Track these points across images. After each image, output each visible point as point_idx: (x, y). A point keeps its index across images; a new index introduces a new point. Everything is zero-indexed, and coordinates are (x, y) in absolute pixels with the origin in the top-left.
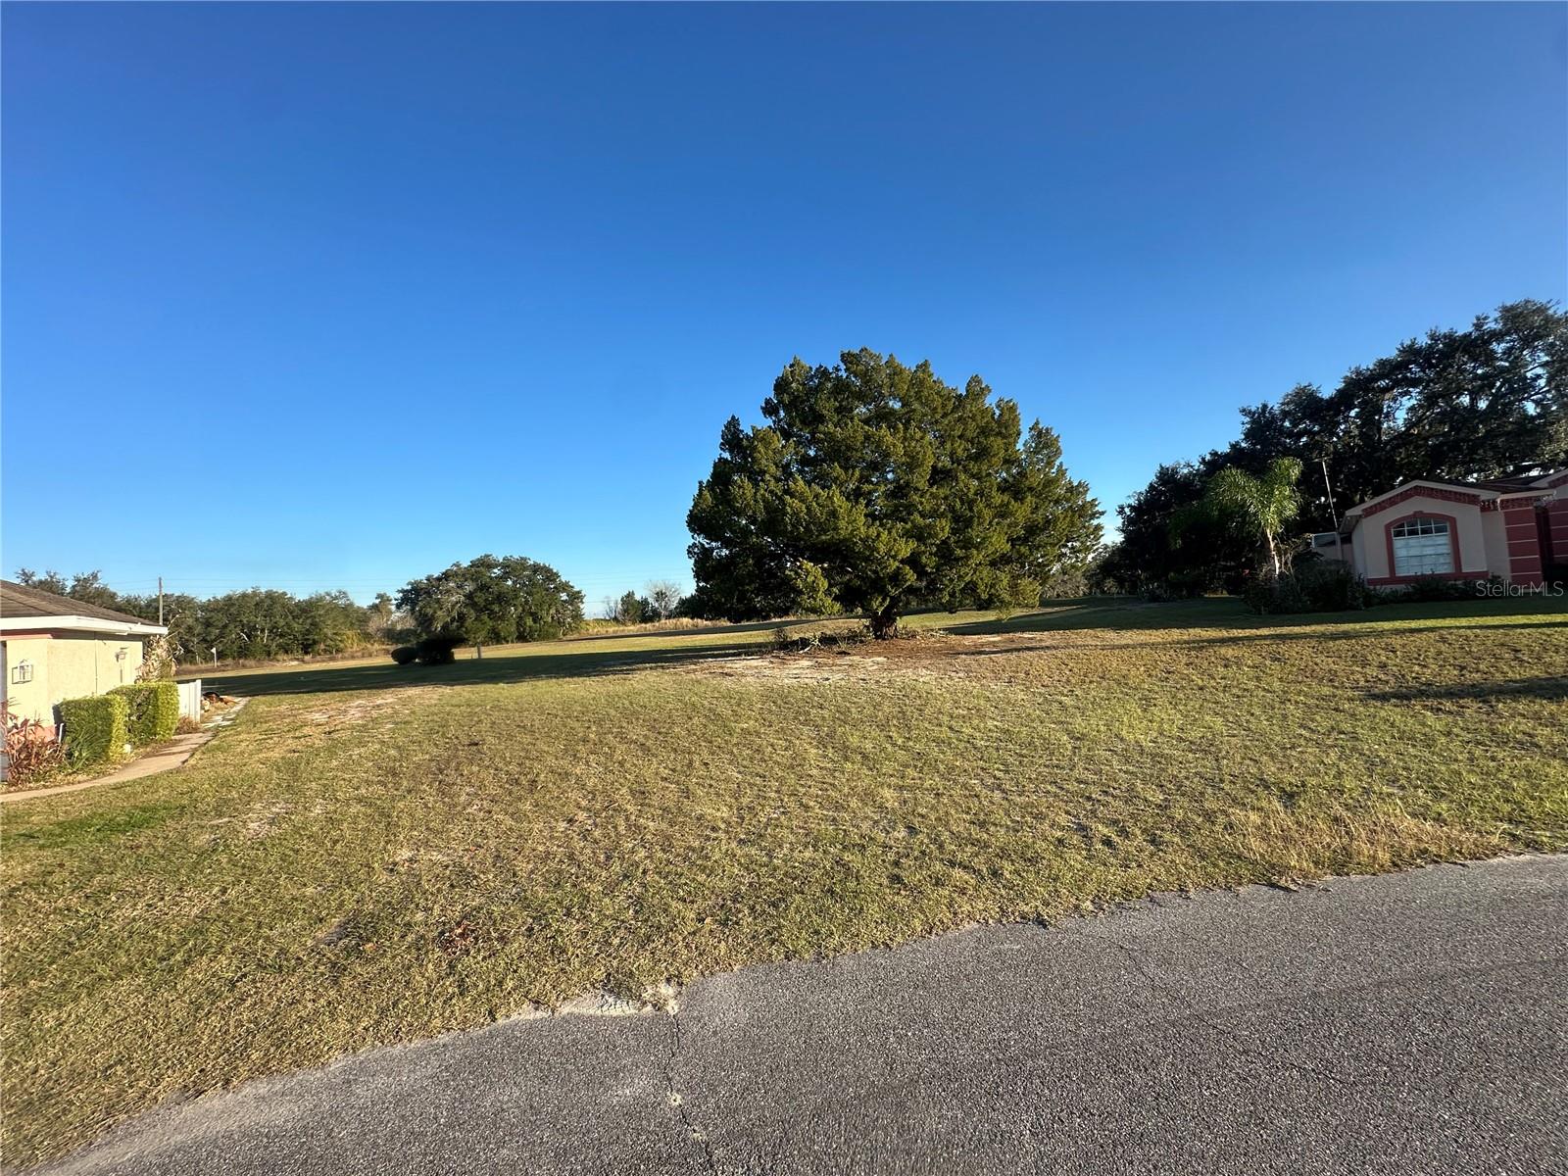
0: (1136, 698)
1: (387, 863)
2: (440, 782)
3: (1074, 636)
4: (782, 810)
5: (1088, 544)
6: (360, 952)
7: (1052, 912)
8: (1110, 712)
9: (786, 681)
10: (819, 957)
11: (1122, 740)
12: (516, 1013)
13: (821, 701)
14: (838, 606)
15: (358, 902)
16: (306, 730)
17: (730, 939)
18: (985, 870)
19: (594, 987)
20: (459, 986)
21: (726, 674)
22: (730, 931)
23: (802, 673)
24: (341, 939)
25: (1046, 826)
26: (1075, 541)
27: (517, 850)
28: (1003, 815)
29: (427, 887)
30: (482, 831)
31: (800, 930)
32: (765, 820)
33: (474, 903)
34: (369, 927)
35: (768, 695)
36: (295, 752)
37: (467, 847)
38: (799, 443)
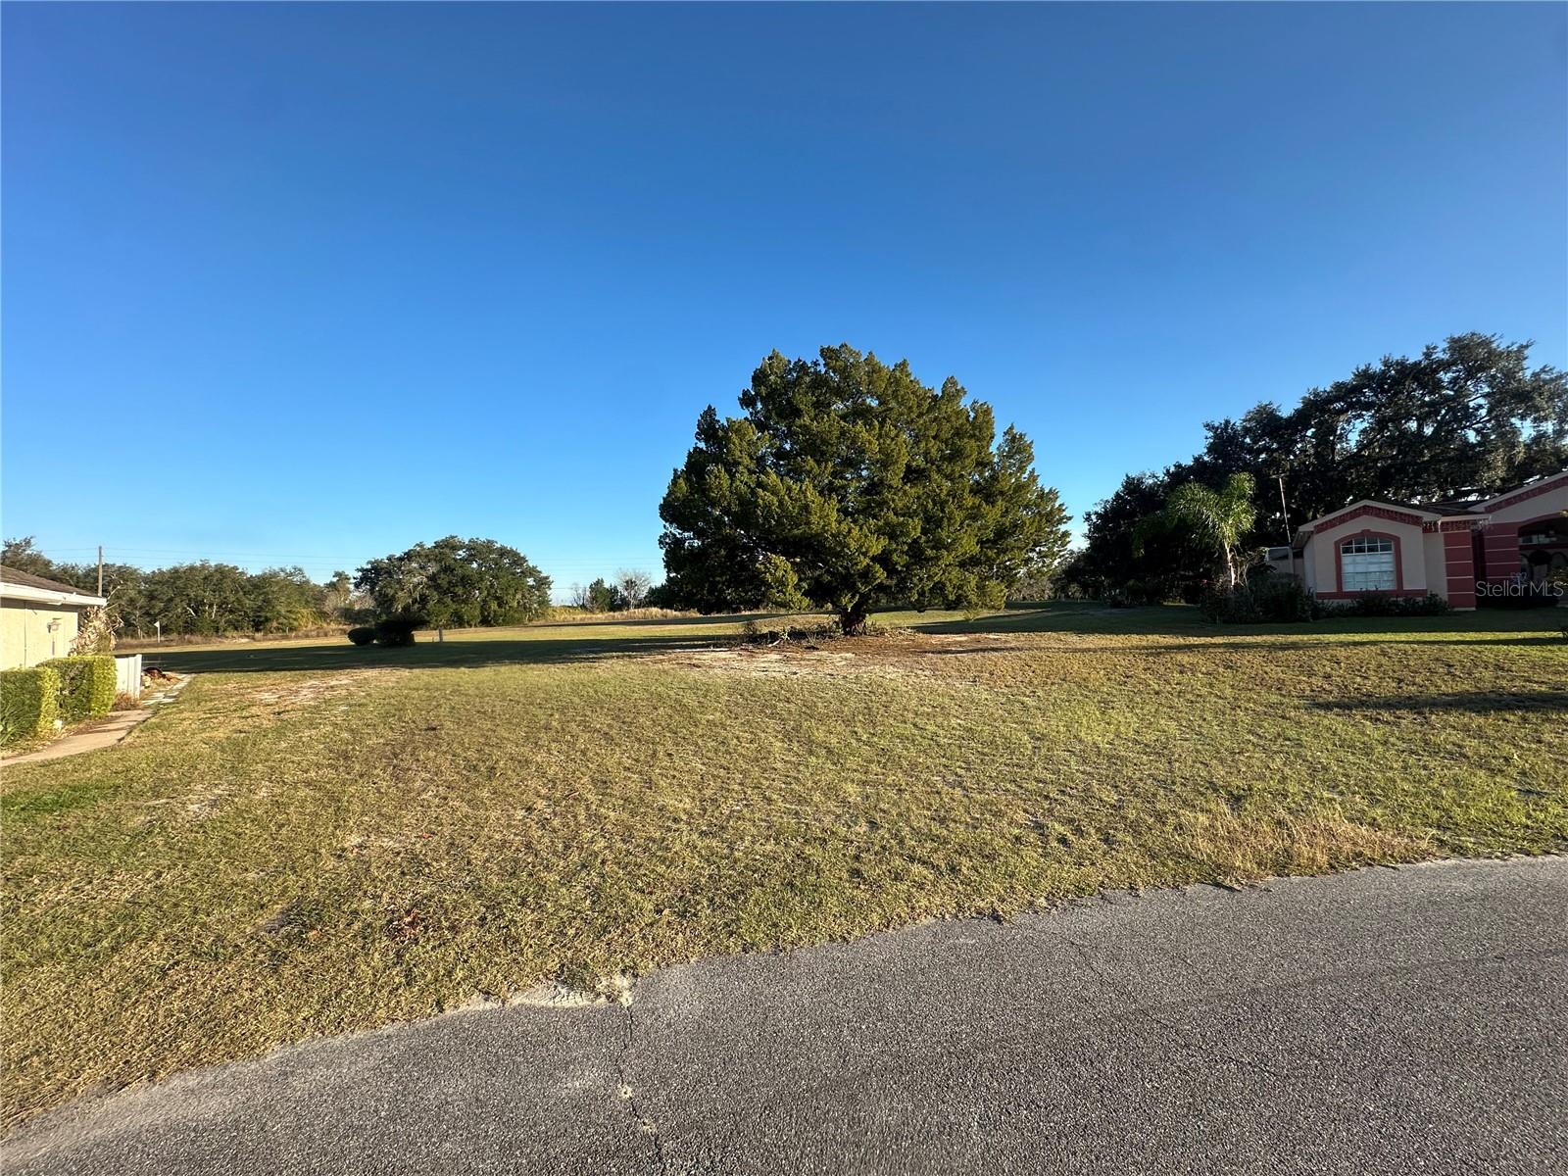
0: (1095, 700)
1: (335, 849)
2: (394, 767)
3: (1037, 639)
4: (745, 802)
5: (1055, 549)
6: (303, 940)
7: (1007, 908)
8: (1070, 714)
9: (754, 674)
10: (777, 949)
11: (1080, 741)
12: (465, 1004)
13: (788, 695)
14: (806, 601)
15: (302, 888)
16: (254, 710)
17: (688, 930)
18: (943, 865)
19: (547, 978)
20: (406, 976)
21: (694, 665)
22: (688, 923)
23: (770, 667)
24: (282, 926)
25: (1005, 822)
26: (1042, 546)
27: (472, 837)
28: (963, 812)
29: (376, 874)
30: (436, 818)
31: (758, 923)
32: (728, 812)
33: (425, 891)
34: (313, 914)
35: (735, 688)
36: (241, 732)
37: (420, 834)
38: (775, 436)
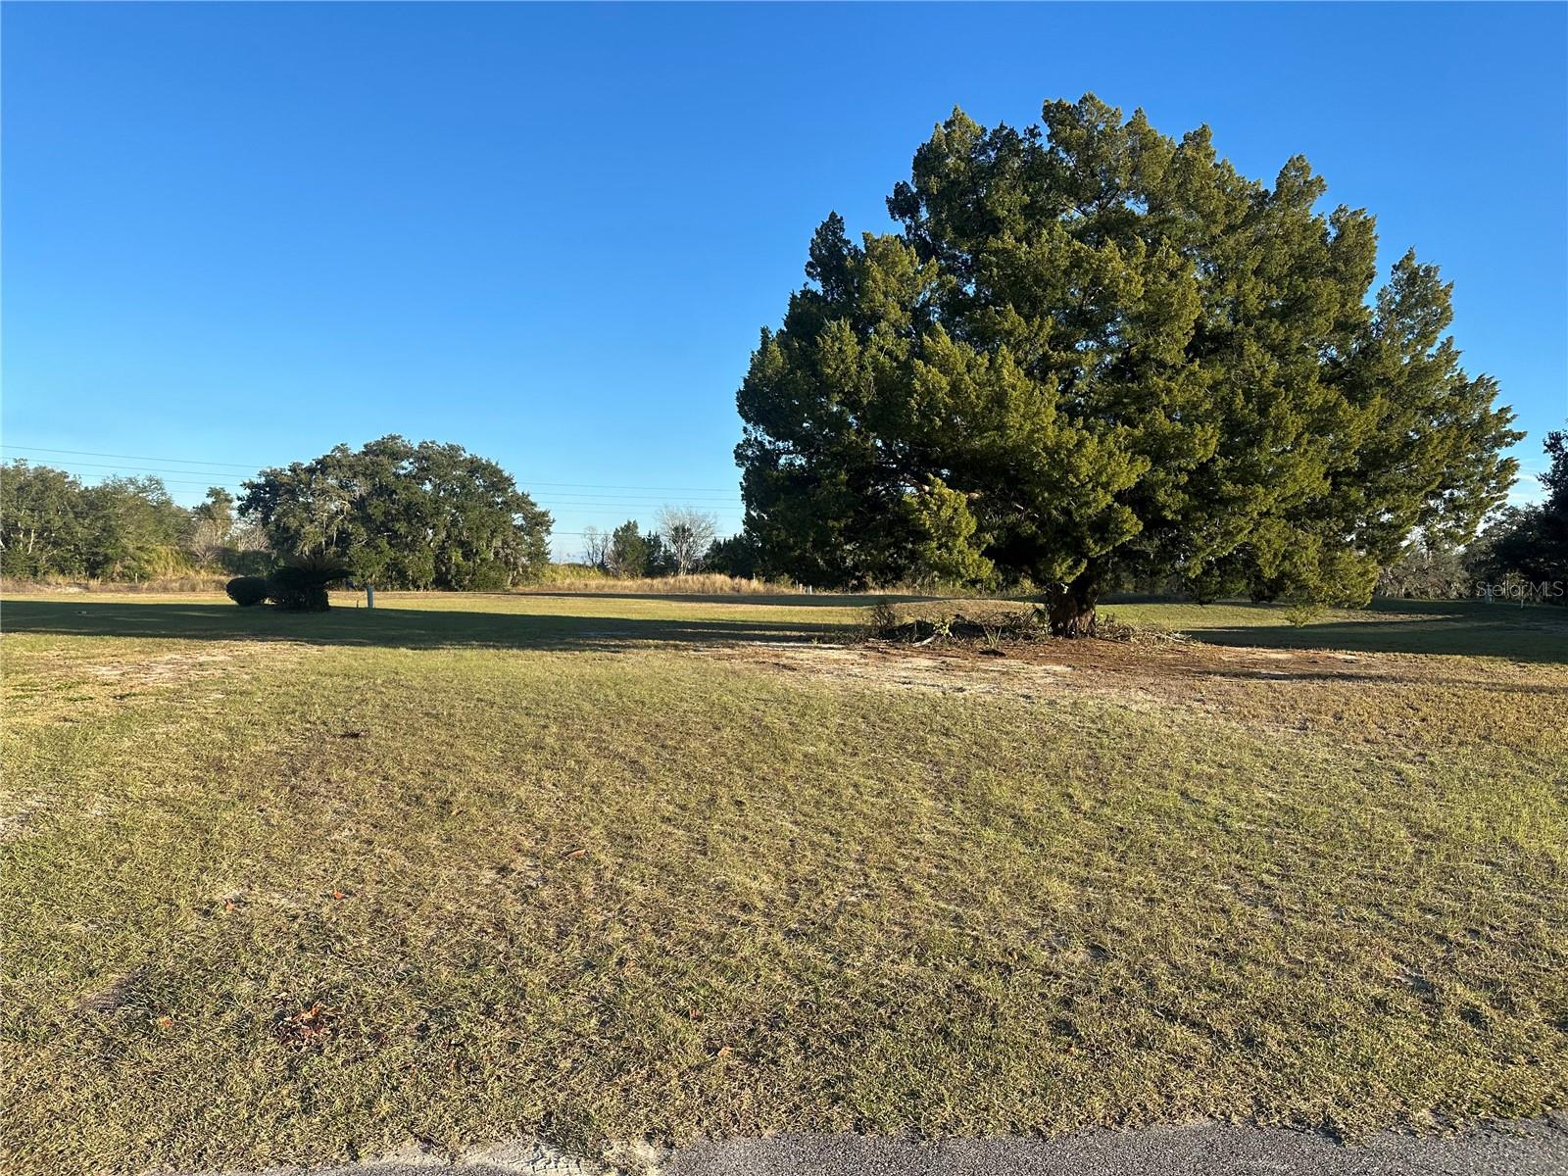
0: (1550, 778)
1: (200, 902)
2: (292, 789)
3: (1433, 664)
4: (866, 891)
5: (1484, 495)
6: (150, 1028)
7: (1355, 1118)
8: (1495, 799)
9: (888, 686)
10: (916, 1134)
11: (1514, 847)
12: (392, 1153)
13: (947, 724)
14: (988, 566)
15: (150, 953)
16: (85, 690)
17: (761, 1085)
18: (1230, 1033)
19: (523, 1131)
20: (303, 1100)
21: (784, 666)
22: (761, 1073)
23: (917, 678)
24: (119, 1005)
25: (1354, 973)
26: (1458, 488)
27: (409, 905)
28: (1272, 947)
29: (261, 944)
30: (355, 870)
31: (884, 1086)
32: (835, 904)
33: (335, 978)
34: (165, 993)
35: (856, 705)
36: (66, 720)
37: (329, 892)
38: (951, 270)
